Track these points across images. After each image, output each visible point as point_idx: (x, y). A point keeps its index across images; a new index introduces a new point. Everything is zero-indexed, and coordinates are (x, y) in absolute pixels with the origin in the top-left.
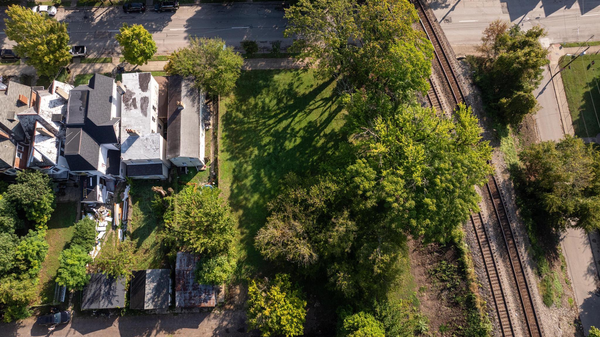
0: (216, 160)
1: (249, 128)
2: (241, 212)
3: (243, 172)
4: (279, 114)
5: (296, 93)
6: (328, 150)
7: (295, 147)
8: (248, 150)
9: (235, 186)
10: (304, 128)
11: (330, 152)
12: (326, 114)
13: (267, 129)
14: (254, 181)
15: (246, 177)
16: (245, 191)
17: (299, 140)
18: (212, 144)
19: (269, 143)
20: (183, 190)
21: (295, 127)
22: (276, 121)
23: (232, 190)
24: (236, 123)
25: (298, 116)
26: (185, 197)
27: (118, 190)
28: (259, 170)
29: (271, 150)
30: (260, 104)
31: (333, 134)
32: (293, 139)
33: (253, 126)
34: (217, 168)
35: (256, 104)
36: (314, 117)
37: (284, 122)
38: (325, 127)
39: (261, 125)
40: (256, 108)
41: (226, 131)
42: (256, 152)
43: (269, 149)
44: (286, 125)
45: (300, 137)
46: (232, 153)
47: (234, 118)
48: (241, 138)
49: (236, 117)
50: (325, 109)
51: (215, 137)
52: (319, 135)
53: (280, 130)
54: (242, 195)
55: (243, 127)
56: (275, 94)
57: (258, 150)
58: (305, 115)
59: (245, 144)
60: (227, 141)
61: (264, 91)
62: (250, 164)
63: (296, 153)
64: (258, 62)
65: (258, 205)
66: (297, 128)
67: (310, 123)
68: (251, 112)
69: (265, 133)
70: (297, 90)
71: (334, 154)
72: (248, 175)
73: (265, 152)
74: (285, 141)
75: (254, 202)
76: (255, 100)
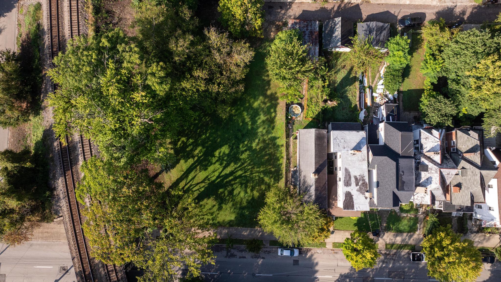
0: (288, 136)
1: (259, 167)
2: (269, 93)
3: (266, 126)
4: (232, 180)
5: (216, 199)
6: (193, 143)
7: (221, 147)
8: (261, 147)
9: (273, 115)
10: (212, 164)
11: (191, 141)
12: (190, 177)
13: (243, 166)
14: (257, 118)
15: (263, 122)
16: (265, 110)
17: (217, 153)
18: (291, 154)
19: (243, 152)
20: (315, 114)
21: (219, 166)
22: (235, 173)
23: (275, 111)
24: (270, 172)
25: (215, 178)
26: (313, 108)
27: (369, 119)
28: (252, 128)
29: (241, 146)
30: (249, 190)
31: (186, 158)
32: (221, 155)
33: (255, 169)
34: (286, 131)
35: (252, 191)
36: (202, 175)
37: (228, 172)
38: (193, 164)
40: (252, 187)
41: (279, 165)
42: (254, 145)
43: (243, 147)
44: (226, 169)
45: (215, 157)
46: (275, 144)
47: (272, 177)
48: (266, 157)
49: (270, 178)
50: (191, 183)
51: (288, 159)
52: (199, 158)
53: (232, 164)
54: (268, 107)
55: (264, 169)
56: (234, 200)
57: (252, 147)
58: (209, 177)
59: (263, 153)
60: (278, 155)
61: (245, 204)
62: (260, 134)
63: (220, 141)
64: (248, 235)
65: (255, 98)
66: (217, 165)
67: (206, 169)
68: (257, 183)
69: (245, 162)
70: (215, 203)
71: (188, 140)
72: (262, 124)
73: (247, 145)
74: (228, 154)
75: (257, 100)
76: (253, 195)
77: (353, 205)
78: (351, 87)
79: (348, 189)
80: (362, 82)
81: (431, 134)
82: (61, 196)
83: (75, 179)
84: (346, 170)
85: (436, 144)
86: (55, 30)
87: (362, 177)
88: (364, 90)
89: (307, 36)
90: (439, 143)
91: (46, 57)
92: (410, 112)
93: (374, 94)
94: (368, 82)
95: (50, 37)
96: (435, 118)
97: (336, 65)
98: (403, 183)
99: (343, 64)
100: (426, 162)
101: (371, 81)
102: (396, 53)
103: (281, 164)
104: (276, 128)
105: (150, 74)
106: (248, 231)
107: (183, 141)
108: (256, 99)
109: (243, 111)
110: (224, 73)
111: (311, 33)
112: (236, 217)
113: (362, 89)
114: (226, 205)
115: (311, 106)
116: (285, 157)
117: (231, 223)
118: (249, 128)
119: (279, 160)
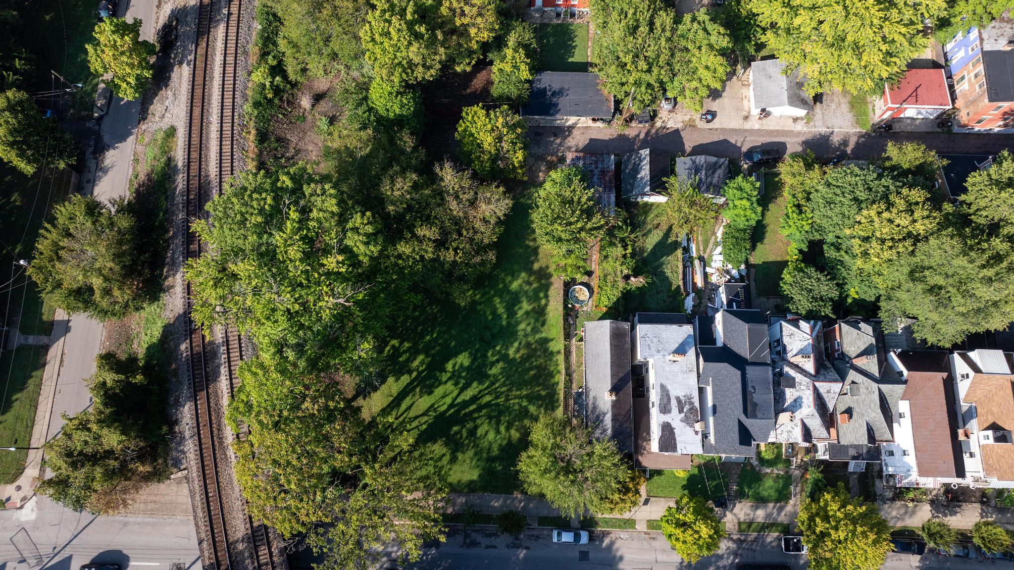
0: (568, 336)
1: (520, 389)
2: (536, 266)
3: (532, 321)
4: (474, 411)
5: (446, 444)
6: (409, 348)
7: (456, 355)
8: (523, 355)
9: (543, 302)
10: (440, 383)
11: (407, 345)
12: (404, 406)
13: (494, 387)
14: (516, 308)
15: (527, 313)
16: (531, 294)
17: (449, 366)
18: (574, 367)
19: (493, 364)
20: (612, 302)
21: (452, 388)
22: (479, 399)
23: (546, 296)
24: (539, 397)
25: (445, 407)
26: (609, 291)
27: (702, 309)
28: (509, 324)
29: (490, 354)
30: (502, 429)
31: (398, 374)
32: (457, 368)
33: (513, 393)
34: (565, 329)
35: (508, 429)
36: (423, 403)
37: (467, 398)
38: (408, 385)
39: (503, 393)
40: (508, 422)
41: (553, 385)
42: (511, 352)
43: (493, 355)
44: (465, 392)
45: (446, 372)
46: (546, 350)
47: (541, 406)
48: (532, 373)
49: (539, 407)
50: (405, 415)
51: (569, 374)
52: (420, 373)
53: (475, 384)
54: (534, 289)
55: (529, 391)
56: (478, 446)
57: (508, 355)
58: (436, 406)
59: (527, 364)
60: (552, 368)
61: (495, 452)
62: (521, 333)
63: (455, 346)
64: (501, 506)
65: (513, 276)
66: (450, 386)
67: (430, 393)
68: (516, 416)
69: (497, 380)
70: (444, 450)
71: (401, 343)
72: (525, 317)
73: (499, 352)
74: (469, 366)
75: (517, 279)
76: (510, 436)
77: (675, 444)
78: (670, 258)
79: (666, 418)
80: (686, 250)
81: (798, 327)
82: (187, 434)
83: (212, 405)
84: (663, 387)
85: (806, 343)
86: (194, 166)
87: (689, 399)
88: (692, 263)
89: (595, 177)
90: (810, 341)
91: (178, 208)
92: (768, 299)
93: (708, 270)
94: (698, 250)
95: (185, 178)
96: (803, 304)
97: (644, 222)
98: (755, 405)
99: (655, 222)
100: (792, 372)
101: (702, 248)
102: (737, 203)
103: (557, 383)
104: (548, 323)
105: (352, 229)
106: (501, 500)
107: (393, 346)
108: (515, 277)
109: (494, 296)
110: (465, 233)
111: (603, 173)
112: (480, 476)
113: (688, 262)
114: (464, 453)
115: (605, 288)
116: (563, 372)
117: (472, 486)
118: (504, 323)
119: (553, 377)
